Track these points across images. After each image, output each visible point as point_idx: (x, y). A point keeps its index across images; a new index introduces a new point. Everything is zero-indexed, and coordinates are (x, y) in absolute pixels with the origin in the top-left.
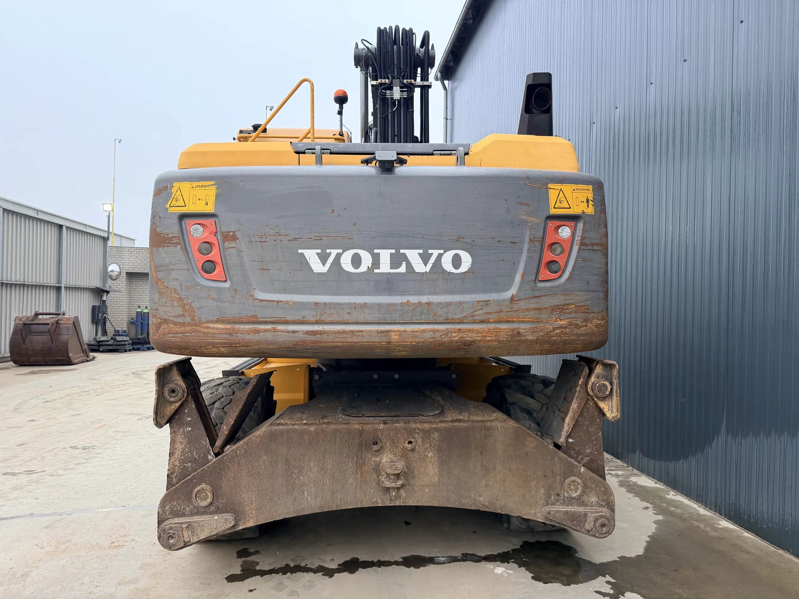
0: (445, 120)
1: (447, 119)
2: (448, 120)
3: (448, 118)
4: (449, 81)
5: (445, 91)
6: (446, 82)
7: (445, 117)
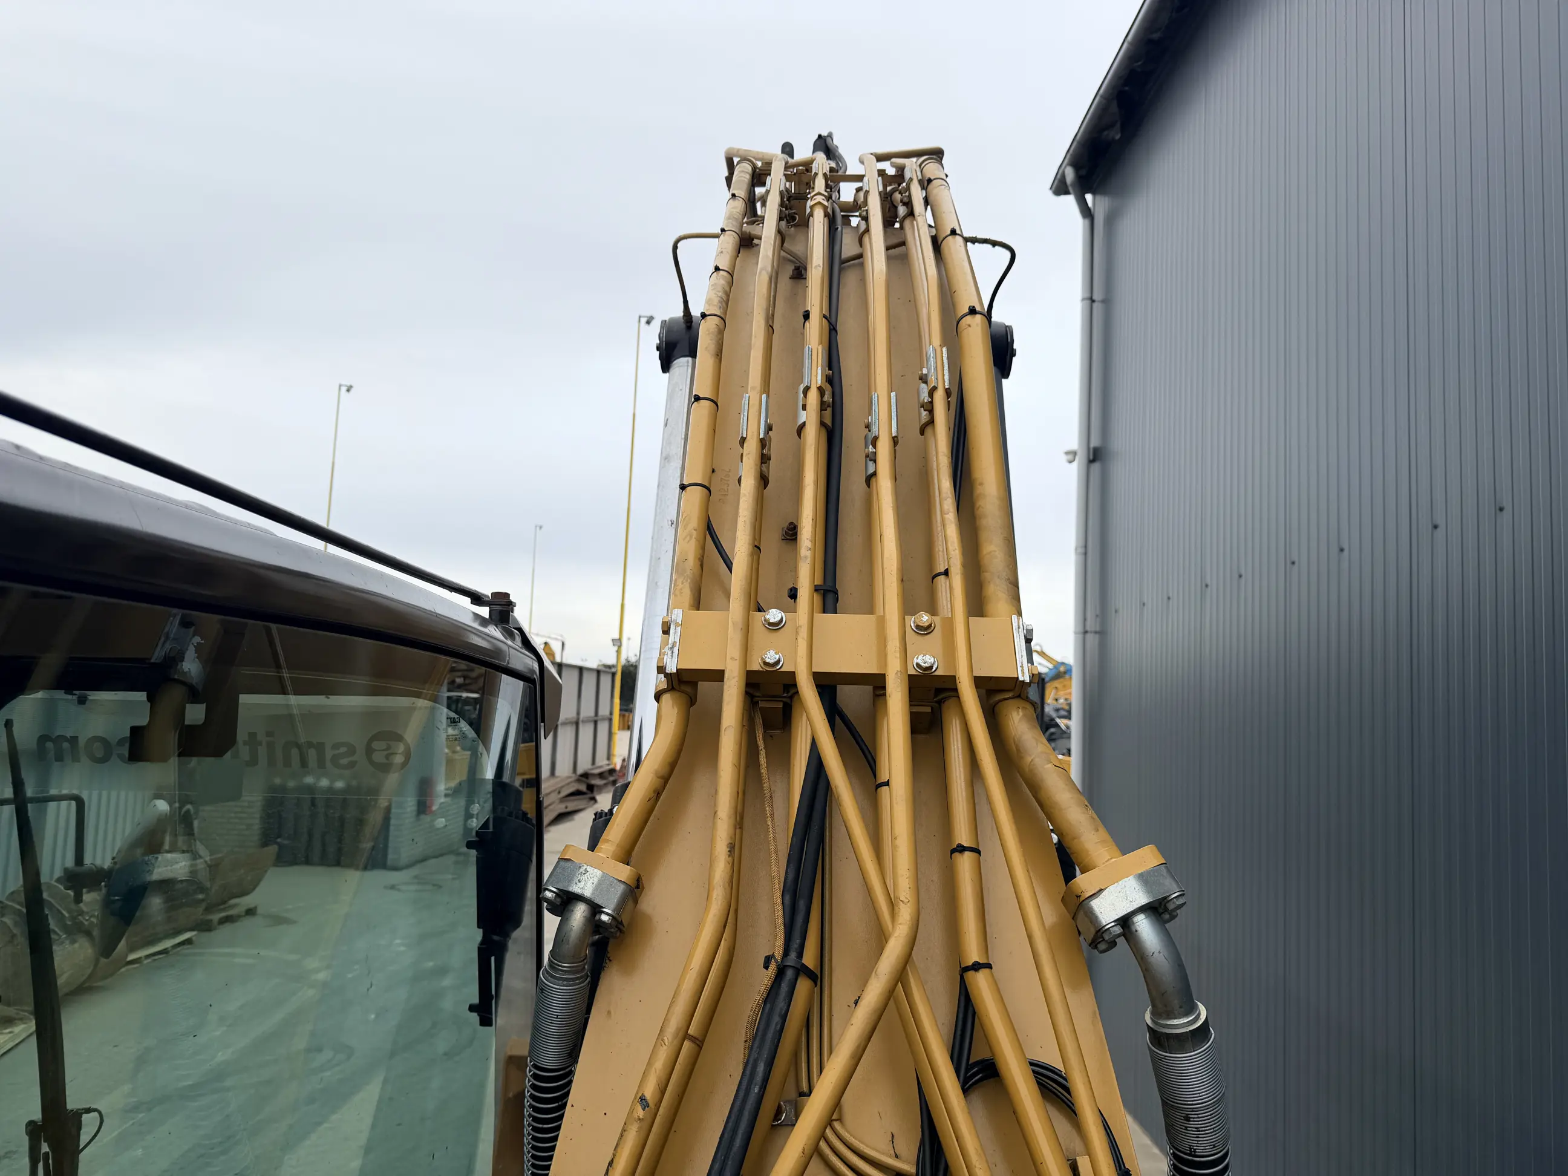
0: (1088, 302)
1: (1093, 301)
2: (1095, 305)
3: (1095, 297)
4: (1098, 198)
5: (1087, 222)
6: (1089, 197)
7: (1088, 295)
